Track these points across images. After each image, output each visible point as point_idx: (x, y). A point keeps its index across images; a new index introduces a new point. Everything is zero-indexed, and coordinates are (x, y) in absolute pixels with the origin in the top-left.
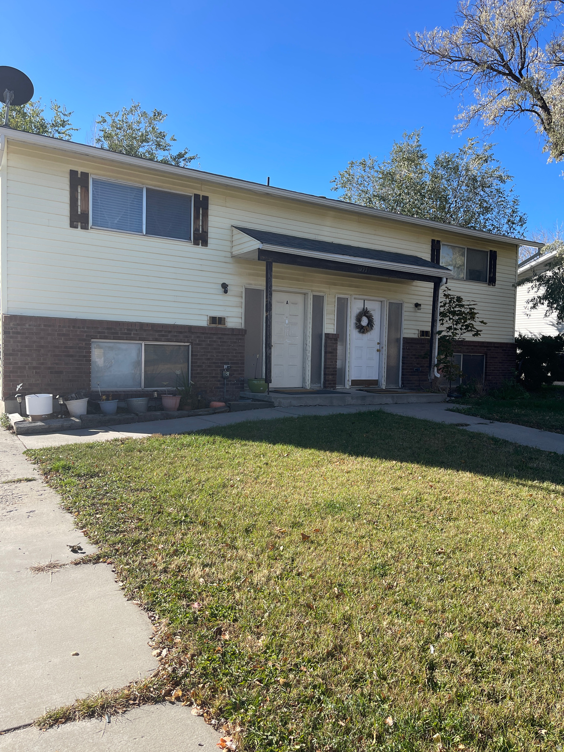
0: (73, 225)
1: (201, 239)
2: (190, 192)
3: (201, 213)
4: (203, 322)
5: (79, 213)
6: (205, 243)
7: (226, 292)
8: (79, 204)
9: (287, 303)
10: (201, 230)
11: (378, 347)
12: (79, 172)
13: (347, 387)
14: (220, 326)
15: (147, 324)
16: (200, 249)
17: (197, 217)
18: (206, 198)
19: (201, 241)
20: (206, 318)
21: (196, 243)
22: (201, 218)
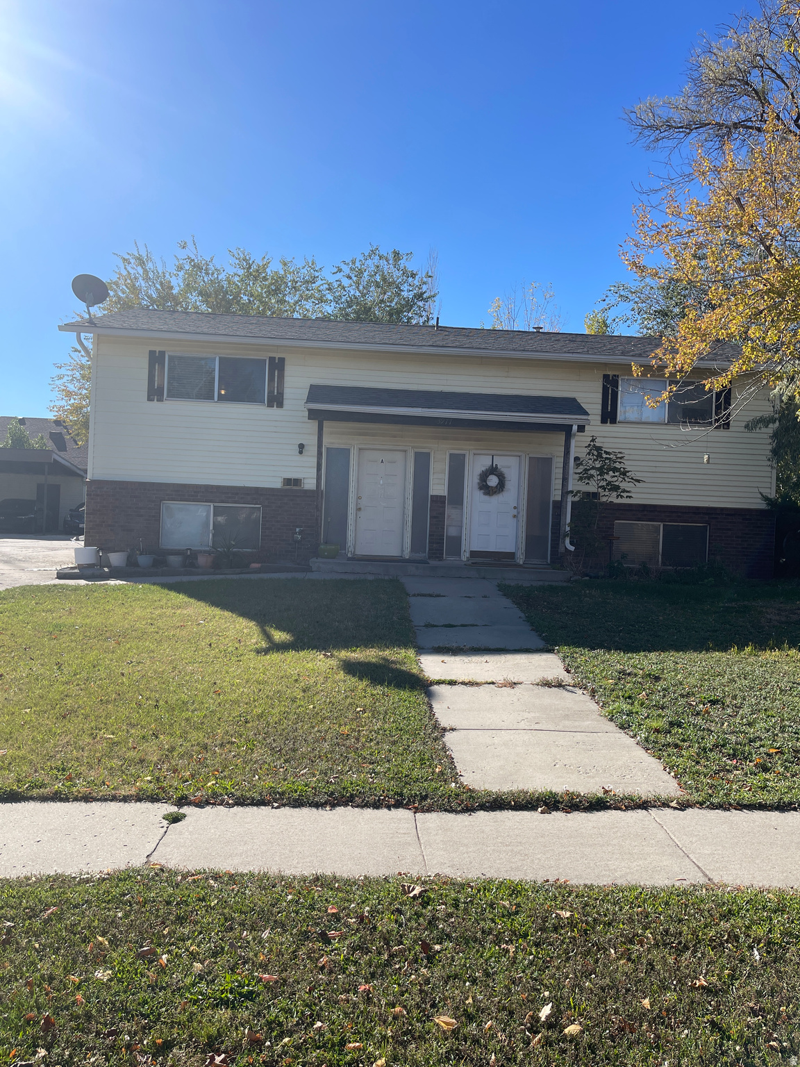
0: (150, 399)
1: (276, 400)
2: (265, 356)
3: (276, 374)
4: (277, 484)
5: (156, 387)
6: (280, 405)
7: (301, 452)
8: (156, 379)
9: (382, 462)
10: (276, 391)
11: (515, 512)
12: (157, 351)
13: (464, 558)
14: (295, 488)
15: (212, 487)
16: (275, 411)
17: (271, 379)
18: (282, 360)
19: (275, 403)
20: (281, 480)
21: (270, 405)
22: (276, 380)
